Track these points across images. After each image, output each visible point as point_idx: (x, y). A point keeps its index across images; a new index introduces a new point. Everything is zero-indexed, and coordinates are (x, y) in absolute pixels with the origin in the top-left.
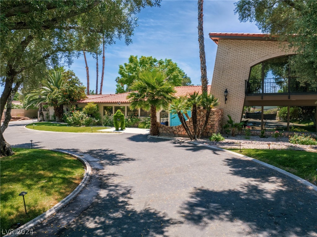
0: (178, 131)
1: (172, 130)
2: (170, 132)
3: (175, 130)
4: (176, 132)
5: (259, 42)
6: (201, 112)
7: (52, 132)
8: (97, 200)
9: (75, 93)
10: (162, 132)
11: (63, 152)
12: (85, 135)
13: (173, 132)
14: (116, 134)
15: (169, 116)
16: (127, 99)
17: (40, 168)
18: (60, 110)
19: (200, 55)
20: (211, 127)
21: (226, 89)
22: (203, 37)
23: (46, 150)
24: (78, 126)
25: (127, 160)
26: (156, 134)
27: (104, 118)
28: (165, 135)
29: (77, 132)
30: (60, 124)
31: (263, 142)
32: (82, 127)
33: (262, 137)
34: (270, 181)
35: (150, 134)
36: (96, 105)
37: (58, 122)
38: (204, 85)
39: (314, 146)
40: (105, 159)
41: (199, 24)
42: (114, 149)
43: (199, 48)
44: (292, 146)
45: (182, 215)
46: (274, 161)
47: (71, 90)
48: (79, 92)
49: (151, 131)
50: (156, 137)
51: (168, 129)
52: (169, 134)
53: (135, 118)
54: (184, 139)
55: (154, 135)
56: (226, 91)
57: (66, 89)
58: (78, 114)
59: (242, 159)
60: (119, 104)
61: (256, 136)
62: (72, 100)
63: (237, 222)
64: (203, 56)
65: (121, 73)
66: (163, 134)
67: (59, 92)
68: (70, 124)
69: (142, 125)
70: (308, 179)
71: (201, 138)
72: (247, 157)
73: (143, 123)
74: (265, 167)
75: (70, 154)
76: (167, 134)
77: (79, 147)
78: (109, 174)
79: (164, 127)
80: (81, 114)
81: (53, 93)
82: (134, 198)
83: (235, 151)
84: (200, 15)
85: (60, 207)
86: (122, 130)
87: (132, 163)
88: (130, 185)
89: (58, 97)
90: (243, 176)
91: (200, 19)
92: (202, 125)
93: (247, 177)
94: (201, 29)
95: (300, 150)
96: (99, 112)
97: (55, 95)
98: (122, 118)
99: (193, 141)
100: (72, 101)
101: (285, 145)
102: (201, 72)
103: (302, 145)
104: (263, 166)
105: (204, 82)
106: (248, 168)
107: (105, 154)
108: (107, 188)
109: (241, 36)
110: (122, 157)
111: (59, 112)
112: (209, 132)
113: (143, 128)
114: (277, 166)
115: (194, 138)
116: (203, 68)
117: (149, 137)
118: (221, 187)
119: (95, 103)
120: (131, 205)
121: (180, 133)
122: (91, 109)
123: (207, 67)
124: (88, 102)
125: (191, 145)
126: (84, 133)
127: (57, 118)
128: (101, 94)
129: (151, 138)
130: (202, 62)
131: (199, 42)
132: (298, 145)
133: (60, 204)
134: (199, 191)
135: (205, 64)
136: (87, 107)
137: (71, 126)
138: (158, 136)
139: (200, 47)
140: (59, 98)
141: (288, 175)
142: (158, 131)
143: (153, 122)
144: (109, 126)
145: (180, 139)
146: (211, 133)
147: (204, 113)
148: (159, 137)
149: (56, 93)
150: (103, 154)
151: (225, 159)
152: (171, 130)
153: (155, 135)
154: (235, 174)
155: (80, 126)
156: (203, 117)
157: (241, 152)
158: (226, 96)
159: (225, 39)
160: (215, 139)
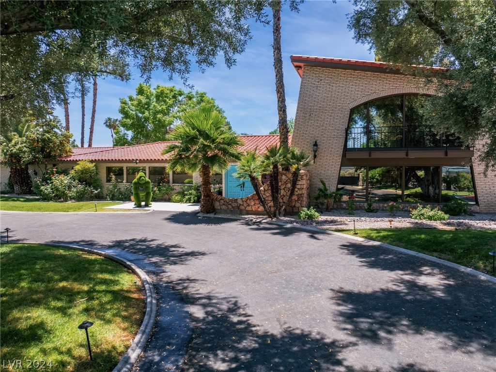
0: (245, 205)
1: (236, 204)
2: (233, 207)
3: (242, 203)
4: (242, 208)
5: (363, 73)
6: (282, 175)
7: (21, 212)
8: (194, 323)
9: (55, 143)
10: (219, 208)
11: (71, 246)
12: (86, 215)
13: (238, 208)
14: (139, 212)
15: (224, 182)
16: (163, 154)
17: (56, 277)
18: (22, 173)
19: (277, 88)
20: (298, 198)
21: (316, 142)
22: (281, 60)
23: (36, 245)
24: (62, 202)
25: (192, 254)
26: (211, 211)
27: (108, 187)
28: (226, 212)
29: (68, 211)
30: (25, 198)
31: (376, 219)
32: (70, 203)
33: (369, 212)
34: (426, 273)
35: (202, 212)
36: (94, 164)
37: (18, 194)
38: (284, 135)
39: (444, 222)
40: (154, 254)
41: (275, 40)
42: (156, 238)
43: (275, 77)
44: (417, 223)
45: (345, 332)
46: (412, 245)
47: (47, 139)
48: (61, 143)
49: (203, 207)
50: (212, 215)
51: (230, 203)
52: (232, 210)
53: (165, 187)
54: (260, 218)
55: (208, 213)
56: (316, 145)
57: (38, 138)
58: (61, 181)
59: (364, 244)
60: (137, 163)
61: (359, 210)
62: (48, 156)
63: (428, 334)
64: (281, 90)
65: (124, 111)
66: (221, 211)
67: (23, 142)
68: (46, 198)
69: (178, 198)
70: (472, 267)
71: (285, 216)
72: (370, 241)
73: (179, 193)
74: (405, 254)
75: (87, 249)
76: (228, 210)
77: (92, 238)
78: (180, 280)
79: (223, 200)
80: (66, 180)
81: (13, 144)
82: (253, 314)
83: (347, 232)
84: (277, 27)
85: (143, 342)
86: (147, 205)
87: (205, 260)
88: (230, 295)
89: (21, 150)
90: (384, 269)
91: (277, 33)
92: (283, 195)
93: (392, 270)
94: (277, 48)
95: (431, 228)
96: (98, 176)
97: (17, 147)
98: (147, 186)
99: (273, 220)
100: (47, 158)
101: (408, 221)
102: (279, 114)
103: (429, 221)
104: (401, 253)
105: (283, 130)
106: (382, 257)
107: (148, 247)
108: (197, 303)
109: (339, 62)
110: (181, 250)
111: (21, 178)
112: (294, 206)
113: (180, 201)
114: (420, 252)
115: (275, 216)
116: (281, 108)
117: (200, 216)
118: (368, 287)
119: (92, 161)
120: (258, 326)
121: (249, 208)
122: (85, 171)
123: (287, 107)
124: (78, 159)
125: (274, 226)
126: (81, 212)
127: (16, 188)
128: (90, 146)
129: (204, 217)
130: (280, 99)
131: (276, 68)
132: (424, 221)
133: (141, 337)
134: (341, 295)
135: (284, 102)
136: (77, 167)
137: (48, 201)
138: (215, 214)
139: (277, 76)
140: (24, 152)
141: (444, 263)
142: (214, 207)
143: (206, 191)
144: (118, 200)
145: (253, 218)
146: (298, 207)
147: (287, 177)
148: (217, 216)
149: (18, 143)
150: (144, 247)
151: (341, 246)
152: (234, 204)
153: (210, 213)
154: (372, 266)
155: (66, 200)
156: (286, 183)
157: (357, 234)
158: (315, 151)
159: (313, 66)
160: (307, 217)
